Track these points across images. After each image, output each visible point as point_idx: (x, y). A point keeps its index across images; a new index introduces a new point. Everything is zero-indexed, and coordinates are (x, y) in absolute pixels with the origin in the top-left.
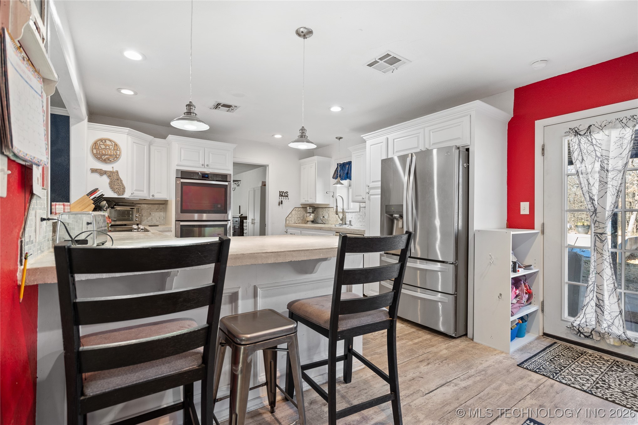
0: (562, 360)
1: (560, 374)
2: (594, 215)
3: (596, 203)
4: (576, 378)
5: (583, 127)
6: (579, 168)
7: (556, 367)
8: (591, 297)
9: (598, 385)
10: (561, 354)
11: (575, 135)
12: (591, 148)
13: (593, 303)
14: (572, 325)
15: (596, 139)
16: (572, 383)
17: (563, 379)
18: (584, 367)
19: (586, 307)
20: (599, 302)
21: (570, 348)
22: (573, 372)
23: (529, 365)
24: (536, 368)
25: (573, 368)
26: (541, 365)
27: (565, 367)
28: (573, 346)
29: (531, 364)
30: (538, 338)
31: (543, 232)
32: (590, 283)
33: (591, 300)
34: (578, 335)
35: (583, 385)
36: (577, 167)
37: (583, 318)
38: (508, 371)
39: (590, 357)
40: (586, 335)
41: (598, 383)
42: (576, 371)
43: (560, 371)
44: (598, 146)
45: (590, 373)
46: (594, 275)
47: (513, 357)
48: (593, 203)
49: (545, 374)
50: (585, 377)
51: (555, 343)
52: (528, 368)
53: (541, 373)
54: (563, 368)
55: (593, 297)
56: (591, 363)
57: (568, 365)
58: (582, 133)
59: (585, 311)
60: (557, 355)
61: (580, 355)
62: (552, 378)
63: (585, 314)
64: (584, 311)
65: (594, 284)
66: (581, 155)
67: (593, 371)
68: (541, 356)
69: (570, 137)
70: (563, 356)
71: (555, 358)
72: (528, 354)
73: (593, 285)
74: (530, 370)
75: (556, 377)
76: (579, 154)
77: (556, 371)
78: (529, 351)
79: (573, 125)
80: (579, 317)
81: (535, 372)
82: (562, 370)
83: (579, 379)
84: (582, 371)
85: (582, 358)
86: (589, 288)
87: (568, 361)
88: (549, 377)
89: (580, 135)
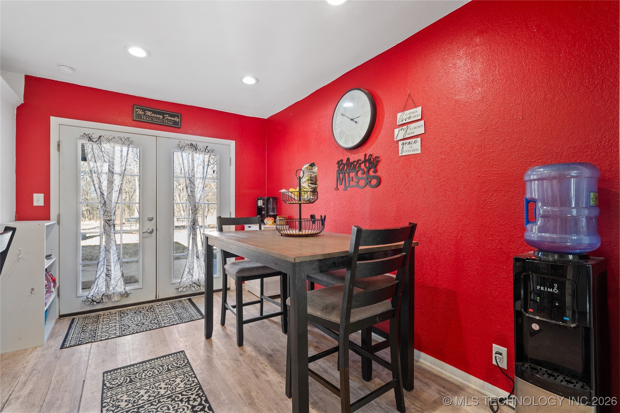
0: (90, 327)
1: (96, 336)
2: (104, 206)
3: (105, 197)
4: (108, 333)
5: (95, 136)
6: (93, 168)
7: (90, 333)
8: (102, 271)
9: (123, 329)
10: (85, 324)
11: (89, 141)
12: (101, 154)
13: (104, 275)
14: (87, 297)
15: (104, 148)
16: (109, 336)
17: (101, 337)
18: (107, 323)
19: (98, 279)
20: (108, 272)
21: (87, 317)
22: (103, 330)
23: (70, 343)
24: (77, 342)
25: (101, 328)
26: (79, 338)
27: (96, 330)
28: (88, 315)
29: (70, 341)
30: (56, 322)
31: (59, 223)
32: (101, 259)
33: (102, 273)
34: (92, 304)
35: (115, 334)
36: (90, 167)
37: (96, 288)
38: (56, 357)
39: (104, 316)
40: (97, 301)
41: (122, 328)
42: (104, 328)
43: (95, 334)
44: (106, 154)
45: (113, 325)
46: (104, 253)
47: (50, 346)
48: (103, 197)
49: (87, 342)
50: (112, 329)
51: (74, 319)
52: (71, 345)
53: (84, 343)
54: (95, 331)
55: (104, 270)
56: (108, 319)
57: (97, 327)
58: (94, 140)
59: (98, 282)
60: (83, 326)
61: (98, 318)
62: (94, 341)
63: (97, 285)
64: (96, 283)
65: (105, 259)
66: (94, 158)
67: (113, 323)
68: (72, 333)
69: (85, 141)
70: (88, 324)
71: (84, 328)
72: (60, 337)
73: (103, 260)
74: (74, 346)
75: (96, 339)
76: (92, 157)
77: (93, 335)
78: (59, 334)
79: (87, 132)
80: (93, 289)
81: (79, 345)
82: (96, 332)
83: (110, 332)
84: (108, 326)
85: (100, 319)
86: (100, 264)
87: (94, 325)
88: (92, 342)
89: (93, 141)
